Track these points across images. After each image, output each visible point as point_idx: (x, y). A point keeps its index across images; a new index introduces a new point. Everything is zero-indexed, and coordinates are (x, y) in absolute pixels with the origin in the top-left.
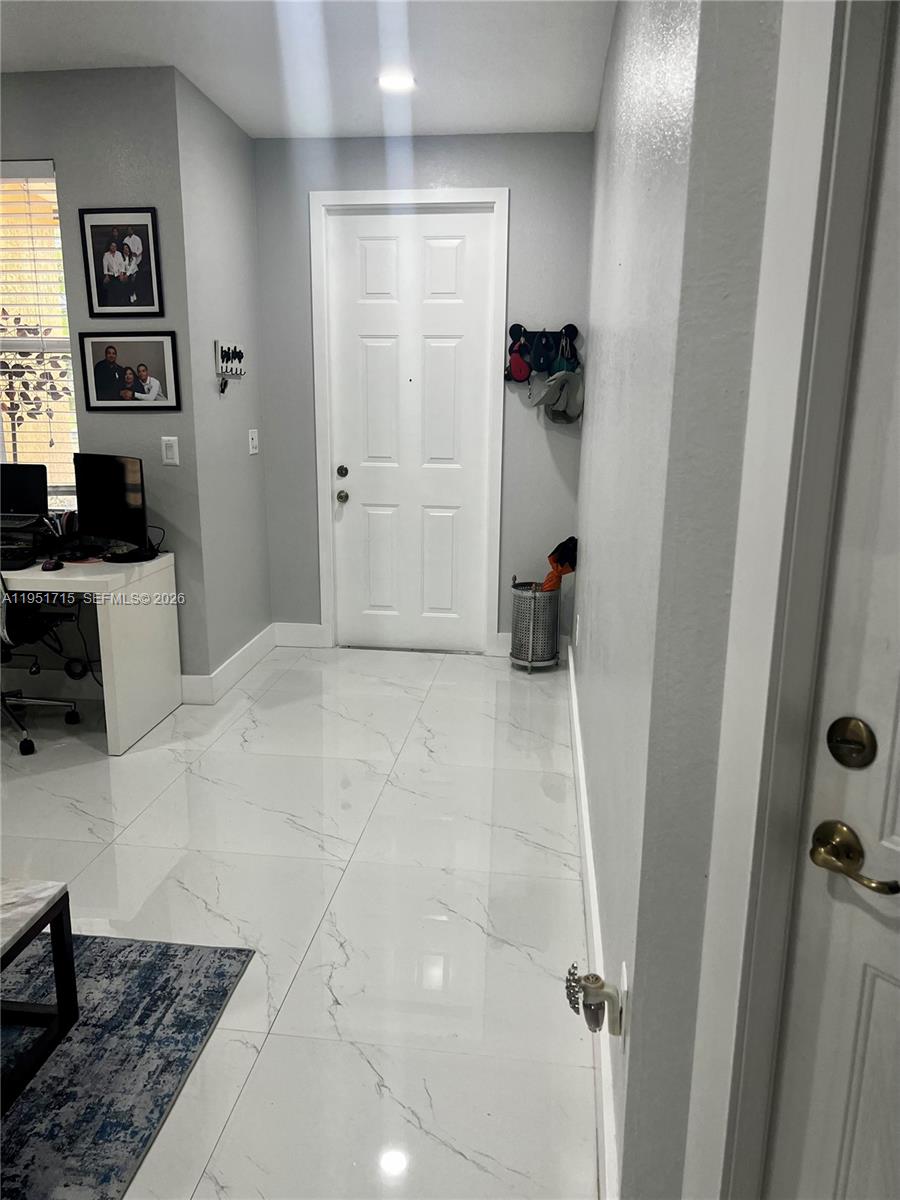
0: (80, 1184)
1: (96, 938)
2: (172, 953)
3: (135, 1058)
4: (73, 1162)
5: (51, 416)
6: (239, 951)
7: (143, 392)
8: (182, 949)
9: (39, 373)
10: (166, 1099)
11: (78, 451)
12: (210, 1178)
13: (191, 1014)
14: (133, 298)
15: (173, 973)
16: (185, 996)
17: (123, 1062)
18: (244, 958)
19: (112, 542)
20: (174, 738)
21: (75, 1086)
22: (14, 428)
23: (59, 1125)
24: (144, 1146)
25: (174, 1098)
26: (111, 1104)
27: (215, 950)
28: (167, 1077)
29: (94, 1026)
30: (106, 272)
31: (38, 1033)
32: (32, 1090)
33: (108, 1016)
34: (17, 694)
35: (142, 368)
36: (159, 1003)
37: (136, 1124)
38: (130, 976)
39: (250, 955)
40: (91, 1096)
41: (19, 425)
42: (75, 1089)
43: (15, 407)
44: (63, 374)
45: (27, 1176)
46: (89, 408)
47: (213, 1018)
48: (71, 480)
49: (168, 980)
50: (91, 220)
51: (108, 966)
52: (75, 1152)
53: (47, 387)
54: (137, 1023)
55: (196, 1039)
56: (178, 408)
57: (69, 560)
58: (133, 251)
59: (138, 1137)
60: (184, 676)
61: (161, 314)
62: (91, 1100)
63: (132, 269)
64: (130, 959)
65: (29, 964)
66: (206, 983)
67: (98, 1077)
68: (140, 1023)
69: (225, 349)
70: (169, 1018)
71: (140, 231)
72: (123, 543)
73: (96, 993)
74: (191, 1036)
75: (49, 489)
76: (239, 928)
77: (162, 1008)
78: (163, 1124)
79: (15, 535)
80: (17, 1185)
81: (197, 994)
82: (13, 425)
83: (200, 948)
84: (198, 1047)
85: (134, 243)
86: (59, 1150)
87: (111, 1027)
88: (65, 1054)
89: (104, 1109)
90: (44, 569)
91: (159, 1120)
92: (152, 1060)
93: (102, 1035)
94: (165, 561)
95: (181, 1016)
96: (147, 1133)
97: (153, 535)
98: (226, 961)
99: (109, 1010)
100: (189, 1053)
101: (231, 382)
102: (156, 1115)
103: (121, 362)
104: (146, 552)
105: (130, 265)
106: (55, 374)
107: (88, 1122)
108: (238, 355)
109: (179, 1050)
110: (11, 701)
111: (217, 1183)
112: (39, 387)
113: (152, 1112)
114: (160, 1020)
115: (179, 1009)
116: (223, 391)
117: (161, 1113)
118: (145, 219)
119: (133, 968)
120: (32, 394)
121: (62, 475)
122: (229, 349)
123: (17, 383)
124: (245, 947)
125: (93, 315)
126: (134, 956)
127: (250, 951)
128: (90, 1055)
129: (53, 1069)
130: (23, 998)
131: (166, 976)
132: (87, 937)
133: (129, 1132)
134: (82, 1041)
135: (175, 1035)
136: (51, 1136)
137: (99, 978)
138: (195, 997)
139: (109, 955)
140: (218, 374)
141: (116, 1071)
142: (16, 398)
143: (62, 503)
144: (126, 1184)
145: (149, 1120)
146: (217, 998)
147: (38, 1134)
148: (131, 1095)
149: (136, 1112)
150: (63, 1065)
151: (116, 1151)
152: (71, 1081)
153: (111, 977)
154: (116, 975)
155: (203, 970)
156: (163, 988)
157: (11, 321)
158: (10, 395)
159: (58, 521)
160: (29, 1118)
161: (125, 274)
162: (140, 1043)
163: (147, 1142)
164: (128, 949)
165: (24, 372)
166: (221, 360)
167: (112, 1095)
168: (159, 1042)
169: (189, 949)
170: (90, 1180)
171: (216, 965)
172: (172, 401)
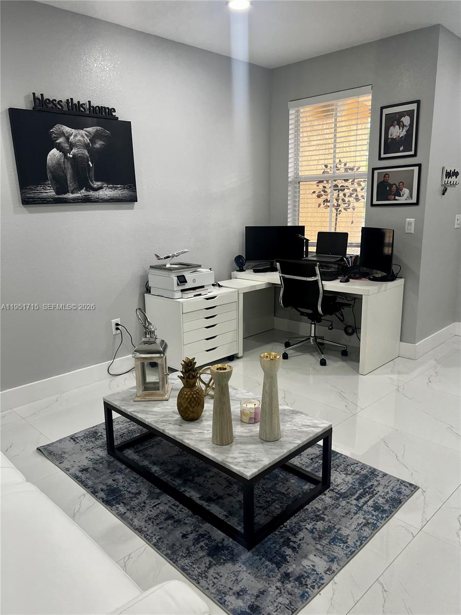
0: (321, 558)
1: (342, 455)
2: (377, 474)
3: (353, 514)
4: (319, 547)
5: (354, 209)
6: (411, 485)
7: (400, 196)
8: (381, 474)
9: (351, 189)
10: (364, 539)
11: (364, 226)
12: (380, 583)
13: (381, 505)
14: (401, 149)
15: (376, 483)
16: (380, 495)
17: (347, 514)
18: (413, 489)
19: (375, 271)
20: (392, 372)
21: (325, 515)
22: (337, 216)
23: (316, 529)
24: (351, 554)
25: (368, 540)
26: (339, 530)
27: (398, 480)
28: (366, 529)
29: (336, 493)
30: (389, 137)
31: (312, 486)
32: (307, 509)
33: (343, 491)
34: (322, 338)
35: (401, 184)
36: (367, 494)
37: (349, 543)
38: (354, 477)
39: (417, 488)
40: (330, 522)
41: (339, 214)
42: (324, 516)
43: (339, 205)
44: (362, 189)
45: (299, 544)
46: (372, 205)
47: (393, 511)
48: (359, 240)
49: (372, 485)
50: (386, 111)
51: (346, 469)
52: (321, 543)
53: (354, 196)
54: (355, 499)
55: (383, 518)
56: (417, 204)
57: (353, 279)
58: (405, 124)
59: (349, 550)
60: (401, 343)
61: (415, 155)
62: (330, 524)
63: (403, 133)
64: (357, 470)
65: (313, 456)
66: (391, 494)
67: (335, 516)
68: (357, 499)
69: (449, 171)
70: (371, 503)
71: (410, 113)
72: (379, 272)
73: (338, 478)
74: (380, 515)
75: (348, 244)
76: (412, 473)
77: (368, 497)
78: (362, 548)
79: (330, 265)
80: (295, 546)
81: (386, 497)
82: (337, 214)
83: (391, 476)
84: (383, 522)
85: (406, 120)
86: (314, 539)
87: (344, 496)
88: (322, 500)
89: (336, 530)
90: (341, 282)
91: (359, 546)
92: (360, 519)
93: (339, 498)
94: (399, 283)
95: (376, 504)
96: (354, 549)
97: (395, 269)
98: (403, 487)
99: (344, 489)
100: (378, 522)
101: (449, 189)
102: (358, 544)
103: (391, 181)
104: (390, 277)
105: (402, 131)
106: (359, 189)
107: (328, 533)
108: (456, 174)
109: (374, 519)
110: (319, 340)
111: (383, 587)
112: (350, 196)
113: (357, 541)
114: (366, 502)
115: (376, 500)
116: (443, 194)
117: (361, 544)
118: (414, 107)
119: (357, 474)
120: (347, 199)
121: (355, 238)
122: (451, 171)
123: (341, 194)
124: (415, 484)
125: (380, 159)
126: (358, 469)
127: (416, 487)
128: (333, 505)
129: (316, 504)
130: (309, 469)
131: (371, 483)
132: (338, 453)
133: (345, 545)
134: (330, 497)
135: (373, 512)
136: (312, 532)
137: (341, 473)
138: (385, 498)
139: (349, 465)
140: (442, 185)
141: (343, 516)
142: (340, 201)
143: (354, 251)
144: (341, 567)
145: (355, 544)
146: (396, 502)
147: (307, 529)
148: (348, 529)
149: (350, 538)
150: (321, 504)
151: (338, 550)
152: (323, 512)
153: (347, 474)
154: (349, 474)
155: (390, 487)
156: (370, 488)
157: (343, 164)
158: (337, 200)
159: (350, 260)
160: (305, 520)
161: (399, 136)
162: (356, 509)
163: (352, 554)
164: (356, 465)
165: (345, 189)
166: (445, 177)
167: (340, 526)
168: (364, 511)
169: (385, 475)
170: (325, 558)
171: (398, 487)
172: (414, 200)
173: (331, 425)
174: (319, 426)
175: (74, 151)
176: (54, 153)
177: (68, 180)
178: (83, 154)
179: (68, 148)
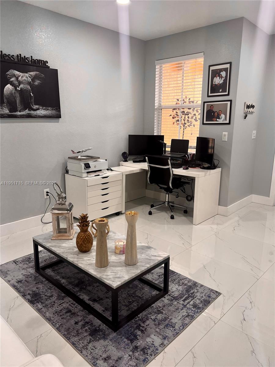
0: (158, 337)
1: (178, 273)
2: (197, 285)
3: (180, 310)
4: (157, 330)
5: (194, 126)
6: (217, 292)
7: (219, 119)
8: (200, 285)
9: (192, 114)
10: (185, 325)
11: (198, 136)
12: (192, 353)
13: (198, 304)
14: (221, 91)
15: (196, 291)
16: (198, 298)
17: (177, 309)
18: (217, 294)
19: (204, 163)
20: (213, 223)
21: (163, 310)
22: (184, 130)
23: (157, 319)
24: (176, 335)
25: (187, 325)
26: (171, 319)
27: (209, 289)
28: (187, 319)
29: (172, 297)
30: (214, 83)
31: (158, 293)
32: (153, 307)
33: (176, 296)
34: (173, 203)
35: (220, 111)
36: (190, 297)
37: (176, 328)
38: (184, 287)
39: (220, 294)
40: (166, 315)
41: (185, 129)
42: (163, 311)
43: (185, 124)
44: (199, 114)
45: (146, 328)
46: (203, 124)
47: (204, 308)
48: (195, 145)
49: (194, 292)
50: (212, 68)
51: (179, 282)
52: (159, 327)
53: (194, 118)
54: (183, 301)
55: (198, 312)
56: (229, 123)
57: (191, 167)
58: (223, 76)
59: (175, 332)
60: (219, 206)
61: (228, 95)
62: (166, 316)
63: (221, 81)
64: (185, 283)
65: (160, 274)
66: (204, 297)
67: (169, 310)
68: (184, 301)
69: (248, 105)
70: (192, 303)
71: (226, 70)
72: (207, 164)
73: (174, 288)
74: (196, 310)
75: (189, 147)
76: (218, 285)
77: (190, 299)
78: (183, 331)
79: (178, 159)
80: (143, 329)
81: (201, 300)
83: (205, 287)
84: (198, 314)
85: (223, 74)
86: (155, 325)
87: (176, 298)
88: (163, 301)
89: (169, 320)
90: (183, 169)
91: (182, 329)
92: (184, 312)
93: (173, 300)
94: (218, 170)
95: (195, 304)
96: (178, 331)
97: (216, 162)
98: (212, 293)
99: (176, 294)
100: (195, 315)
101: (249, 116)
102: (182, 328)
104: (213, 167)
105: (221, 80)
106: (197, 114)
107: (164, 321)
108: (253, 107)
109: (192, 313)
110: (170, 204)
111: (194, 355)
112: (192, 118)
113: (181, 326)
114: (189, 302)
115: (195, 301)
116: (245, 118)
117: (183, 328)
118: (228, 66)
119: (185, 285)
120: (190, 120)
121: (193, 143)
122: (250, 105)
123: (187, 116)
124: (219, 291)
125: (208, 96)
126: (186, 282)
127: (220, 293)
128: (169, 304)
129: (159, 304)
130: (156, 282)
131: (193, 291)
132: (175, 272)
133: (174, 329)
134: (168, 299)
135: (192, 308)
136: (154, 320)
137: (176, 284)
138: (200, 300)
139: (180, 279)
140: (244, 113)
141: (174, 311)
142: (186, 121)
143: (192, 151)
144: (169, 343)
145: (180, 328)
146: (207, 303)
147: (151, 318)
148: (176, 320)
149: (177, 324)
150: (162, 304)
151: (169, 332)
152: (163, 309)
153: (179, 285)
154: (180, 285)
155: (204, 293)
156: (192, 294)
157: (188, 99)
158: (184, 120)
159: (189, 156)
160: (151, 313)
161: (219, 83)
162: (182, 306)
163: (177, 334)
164: (185, 280)
165: (189, 114)
166: (246, 108)
167: (172, 317)
168: (187, 308)
169: (202, 286)
170: (161, 337)
171: (209, 293)
172: (227, 122)
173: (169, 256)
174: (162, 256)
175: (21, 86)
176: (9, 87)
177: (18, 104)
178: (27, 88)
179: (18, 84)
